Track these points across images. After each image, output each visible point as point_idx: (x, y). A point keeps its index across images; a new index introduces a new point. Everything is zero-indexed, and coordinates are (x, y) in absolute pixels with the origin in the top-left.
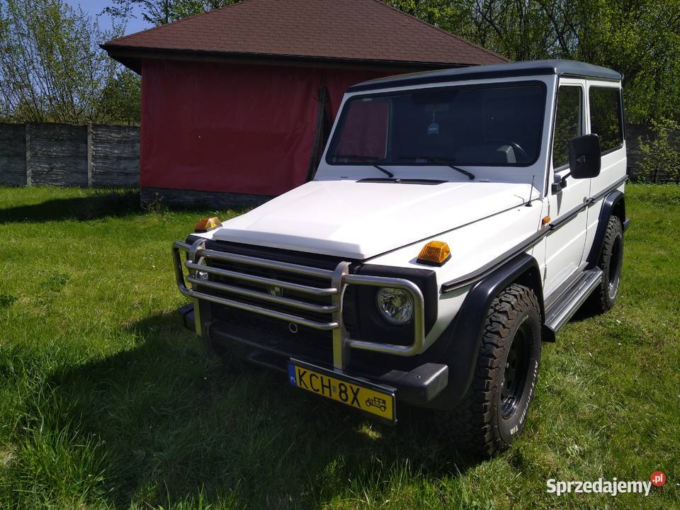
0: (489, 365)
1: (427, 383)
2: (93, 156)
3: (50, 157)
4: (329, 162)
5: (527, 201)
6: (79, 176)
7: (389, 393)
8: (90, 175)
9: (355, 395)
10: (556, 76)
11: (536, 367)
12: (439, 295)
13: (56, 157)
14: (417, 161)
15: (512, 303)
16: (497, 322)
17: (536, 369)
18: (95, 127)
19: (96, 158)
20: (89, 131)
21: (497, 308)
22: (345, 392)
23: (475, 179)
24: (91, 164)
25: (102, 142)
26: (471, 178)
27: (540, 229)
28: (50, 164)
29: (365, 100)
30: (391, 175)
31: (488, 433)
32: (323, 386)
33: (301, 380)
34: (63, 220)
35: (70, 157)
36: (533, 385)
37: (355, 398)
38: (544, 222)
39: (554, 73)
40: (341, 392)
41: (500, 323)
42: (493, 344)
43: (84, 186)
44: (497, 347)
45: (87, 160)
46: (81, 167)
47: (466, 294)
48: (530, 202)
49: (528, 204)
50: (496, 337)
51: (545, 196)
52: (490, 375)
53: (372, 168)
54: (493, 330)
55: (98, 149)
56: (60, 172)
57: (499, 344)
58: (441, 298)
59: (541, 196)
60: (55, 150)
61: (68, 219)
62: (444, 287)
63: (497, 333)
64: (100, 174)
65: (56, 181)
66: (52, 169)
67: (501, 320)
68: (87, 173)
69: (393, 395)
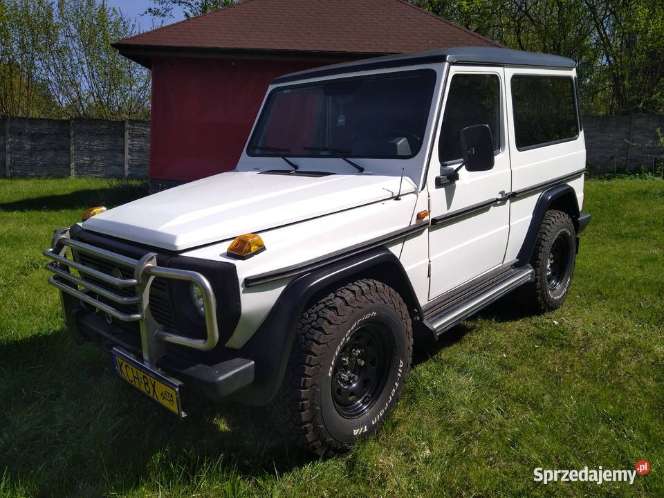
0: (307, 362)
1: (221, 378)
2: (130, 149)
3: (91, 150)
4: (250, 154)
5: (396, 195)
6: (117, 168)
7: (172, 386)
8: (127, 167)
9: (154, 387)
10: (447, 64)
11: (401, 366)
12: (241, 289)
13: (96, 151)
14: (322, 153)
15: (347, 299)
16: (322, 317)
17: (402, 368)
18: (132, 122)
19: (133, 152)
20: (126, 128)
21: (328, 304)
22: (148, 385)
23: (364, 172)
24: (128, 157)
25: (137, 136)
26: (361, 170)
27: (414, 222)
28: (91, 157)
29: (285, 92)
30: (296, 167)
31: (310, 433)
32: (135, 377)
33: (121, 370)
34: (75, 209)
35: (109, 150)
36: (397, 384)
37: (154, 391)
38: (419, 217)
39: (445, 61)
41: (325, 319)
42: (314, 340)
43: (120, 177)
44: (319, 344)
45: (124, 153)
46: (119, 160)
47: (282, 288)
48: (399, 196)
49: (397, 198)
50: (318, 333)
51: (422, 190)
52: (306, 372)
53: (280, 160)
54: (317, 326)
55: (134, 142)
56: (100, 164)
57: (321, 341)
58: (243, 293)
59: (417, 189)
60: (96, 144)
61: (80, 208)
62: (248, 282)
63: (321, 329)
64: (136, 166)
65: (96, 173)
66: (93, 162)
67: (328, 316)
68: (124, 166)
69: (177, 389)
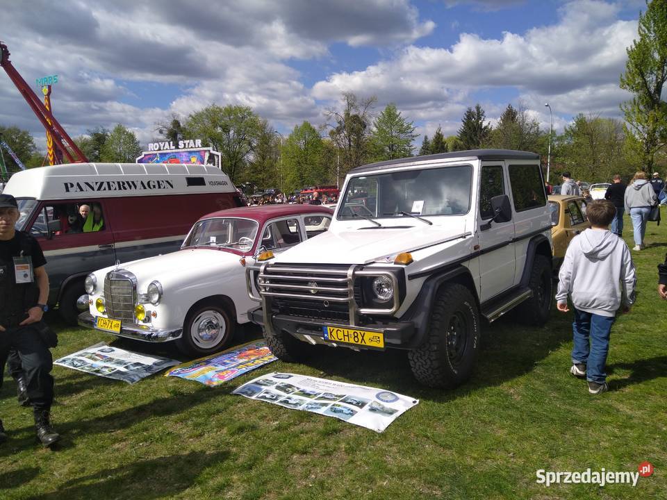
7: (381, 332)
9: (363, 337)
12: (407, 281)
22: (357, 337)
23: (433, 224)
26: (431, 224)
27: (472, 252)
29: (361, 178)
30: (380, 225)
32: (344, 336)
33: (331, 334)
37: (363, 339)
38: (475, 248)
40: (355, 337)
49: (464, 237)
51: (475, 232)
53: (367, 221)
62: (410, 276)
